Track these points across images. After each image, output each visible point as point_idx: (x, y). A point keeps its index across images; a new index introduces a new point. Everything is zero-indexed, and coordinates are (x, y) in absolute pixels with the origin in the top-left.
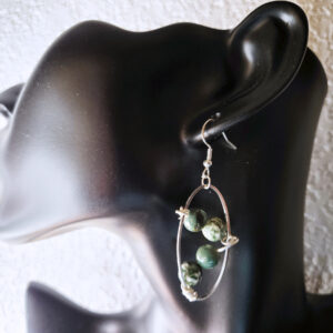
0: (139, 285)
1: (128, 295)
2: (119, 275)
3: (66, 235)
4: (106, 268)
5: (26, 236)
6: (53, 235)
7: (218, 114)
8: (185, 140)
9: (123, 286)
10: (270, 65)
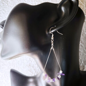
0: (38, 70)
1: (35, 72)
2: (33, 67)
3: (20, 57)
4: (30, 65)
5: (9, 58)
6: (15, 58)
7: (55, 26)
8: (47, 33)
9: (34, 70)
10: (69, 13)
